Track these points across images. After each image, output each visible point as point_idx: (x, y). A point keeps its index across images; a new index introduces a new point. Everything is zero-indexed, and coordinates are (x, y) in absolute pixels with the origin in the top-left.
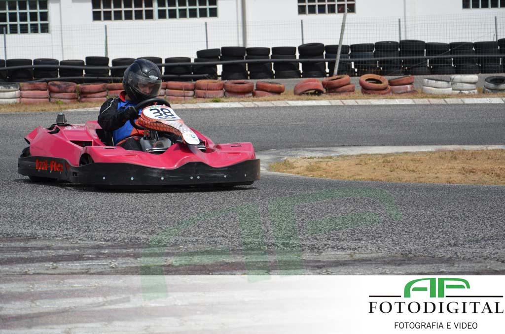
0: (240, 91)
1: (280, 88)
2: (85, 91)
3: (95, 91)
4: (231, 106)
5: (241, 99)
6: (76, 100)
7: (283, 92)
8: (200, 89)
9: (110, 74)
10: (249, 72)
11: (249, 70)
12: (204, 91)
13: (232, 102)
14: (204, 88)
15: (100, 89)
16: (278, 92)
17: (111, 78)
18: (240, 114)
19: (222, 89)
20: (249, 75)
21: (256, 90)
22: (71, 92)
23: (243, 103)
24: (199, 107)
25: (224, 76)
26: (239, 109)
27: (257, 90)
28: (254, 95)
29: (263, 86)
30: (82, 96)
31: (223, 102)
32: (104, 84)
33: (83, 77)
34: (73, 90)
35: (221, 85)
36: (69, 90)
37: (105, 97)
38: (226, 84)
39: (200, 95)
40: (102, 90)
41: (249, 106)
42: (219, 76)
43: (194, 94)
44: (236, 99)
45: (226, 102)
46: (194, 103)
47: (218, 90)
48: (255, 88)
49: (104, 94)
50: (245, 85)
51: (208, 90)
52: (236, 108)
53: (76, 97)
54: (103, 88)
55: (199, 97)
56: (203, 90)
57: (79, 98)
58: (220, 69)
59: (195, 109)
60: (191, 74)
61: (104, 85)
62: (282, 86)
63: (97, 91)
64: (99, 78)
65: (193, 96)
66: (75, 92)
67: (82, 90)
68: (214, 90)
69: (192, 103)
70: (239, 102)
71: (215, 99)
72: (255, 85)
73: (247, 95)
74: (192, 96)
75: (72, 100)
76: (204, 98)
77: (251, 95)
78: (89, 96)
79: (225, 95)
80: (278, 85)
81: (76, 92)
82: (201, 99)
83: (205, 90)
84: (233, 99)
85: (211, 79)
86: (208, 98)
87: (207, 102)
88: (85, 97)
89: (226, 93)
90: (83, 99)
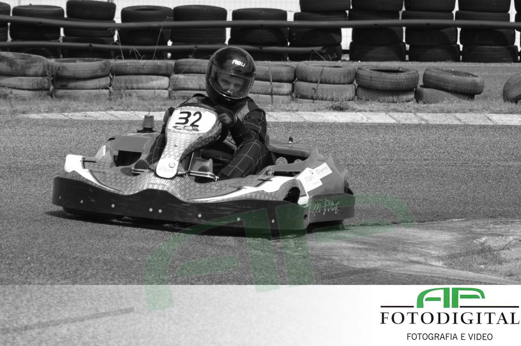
0: (389, 87)
1: (475, 84)
2: (66, 74)
3: (85, 75)
4: (370, 121)
5: (392, 106)
6: (45, 92)
7: (480, 93)
8: (306, 80)
9: (116, 38)
10: (408, 46)
11: (407, 42)
12: (314, 85)
13: (371, 111)
14: (314, 79)
15: (96, 71)
16: (469, 93)
17: (121, 47)
18: (389, 138)
19: (351, 83)
20: (407, 53)
21: (421, 86)
22: (36, 75)
23: (396, 115)
24: (302, 120)
25: (355, 53)
26: (387, 127)
27: (425, 86)
28: (419, 97)
29: (438, 79)
30: (59, 84)
31: (354, 110)
32: (104, 61)
33: (60, 42)
34: (40, 72)
35: (349, 73)
36: (32, 71)
37: (107, 88)
38: (360, 72)
39: (305, 94)
40: (100, 73)
41: (408, 122)
42: (345, 52)
43: (293, 91)
44: (381, 106)
45: (360, 111)
46: (293, 111)
47: (344, 84)
48: (421, 83)
49: (105, 81)
50: (402, 76)
51: (321, 82)
52: (380, 125)
53: (46, 85)
54: (103, 70)
55: (303, 97)
56: (311, 82)
57: (52, 88)
58: (347, 37)
59: (295, 123)
60: (285, 45)
61: (105, 64)
62: (478, 80)
63: (90, 75)
64: (94, 45)
65: (290, 94)
66: (44, 75)
67: (59, 72)
68: (334, 83)
69: (289, 110)
70: (387, 111)
71: (337, 104)
72: (421, 74)
73: (405, 97)
74: (287, 95)
75: (37, 92)
76: (312, 98)
77: (412, 96)
78: (72, 84)
79: (356, 94)
80: (469, 79)
81: (46, 75)
82: (307, 103)
83: (316, 82)
84: (375, 105)
85: (328, 59)
86: (322, 99)
87: (319, 110)
88: (64, 87)
89: (360, 91)
90: (61, 92)
